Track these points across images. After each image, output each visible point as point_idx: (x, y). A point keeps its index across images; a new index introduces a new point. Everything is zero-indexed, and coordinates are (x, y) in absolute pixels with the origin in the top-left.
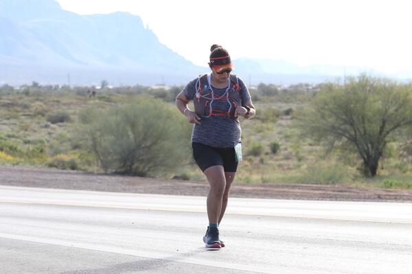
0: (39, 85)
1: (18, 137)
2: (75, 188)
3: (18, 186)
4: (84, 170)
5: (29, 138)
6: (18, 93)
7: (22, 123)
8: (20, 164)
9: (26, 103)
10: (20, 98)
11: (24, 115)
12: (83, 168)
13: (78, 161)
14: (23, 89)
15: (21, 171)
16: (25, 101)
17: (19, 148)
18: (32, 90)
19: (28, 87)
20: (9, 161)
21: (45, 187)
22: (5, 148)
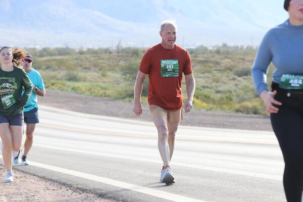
0: (228, 46)
1: (210, 88)
2: (257, 129)
3: (210, 127)
4: (264, 115)
5: (220, 89)
6: (211, 52)
7: (214, 76)
8: (213, 110)
9: (218, 60)
10: (213, 57)
11: (216, 70)
12: (263, 113)
13: (259, 107)
14: (215, 49)
15: (214, 115)
16: (217, 58)
17: (212, 96)
18: (222, 50)
19: (219, 48)
20: (203, 107)
21: (232, 128)
22: (200, 97)
